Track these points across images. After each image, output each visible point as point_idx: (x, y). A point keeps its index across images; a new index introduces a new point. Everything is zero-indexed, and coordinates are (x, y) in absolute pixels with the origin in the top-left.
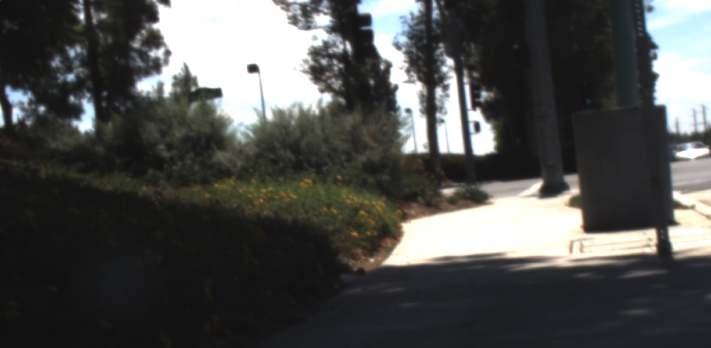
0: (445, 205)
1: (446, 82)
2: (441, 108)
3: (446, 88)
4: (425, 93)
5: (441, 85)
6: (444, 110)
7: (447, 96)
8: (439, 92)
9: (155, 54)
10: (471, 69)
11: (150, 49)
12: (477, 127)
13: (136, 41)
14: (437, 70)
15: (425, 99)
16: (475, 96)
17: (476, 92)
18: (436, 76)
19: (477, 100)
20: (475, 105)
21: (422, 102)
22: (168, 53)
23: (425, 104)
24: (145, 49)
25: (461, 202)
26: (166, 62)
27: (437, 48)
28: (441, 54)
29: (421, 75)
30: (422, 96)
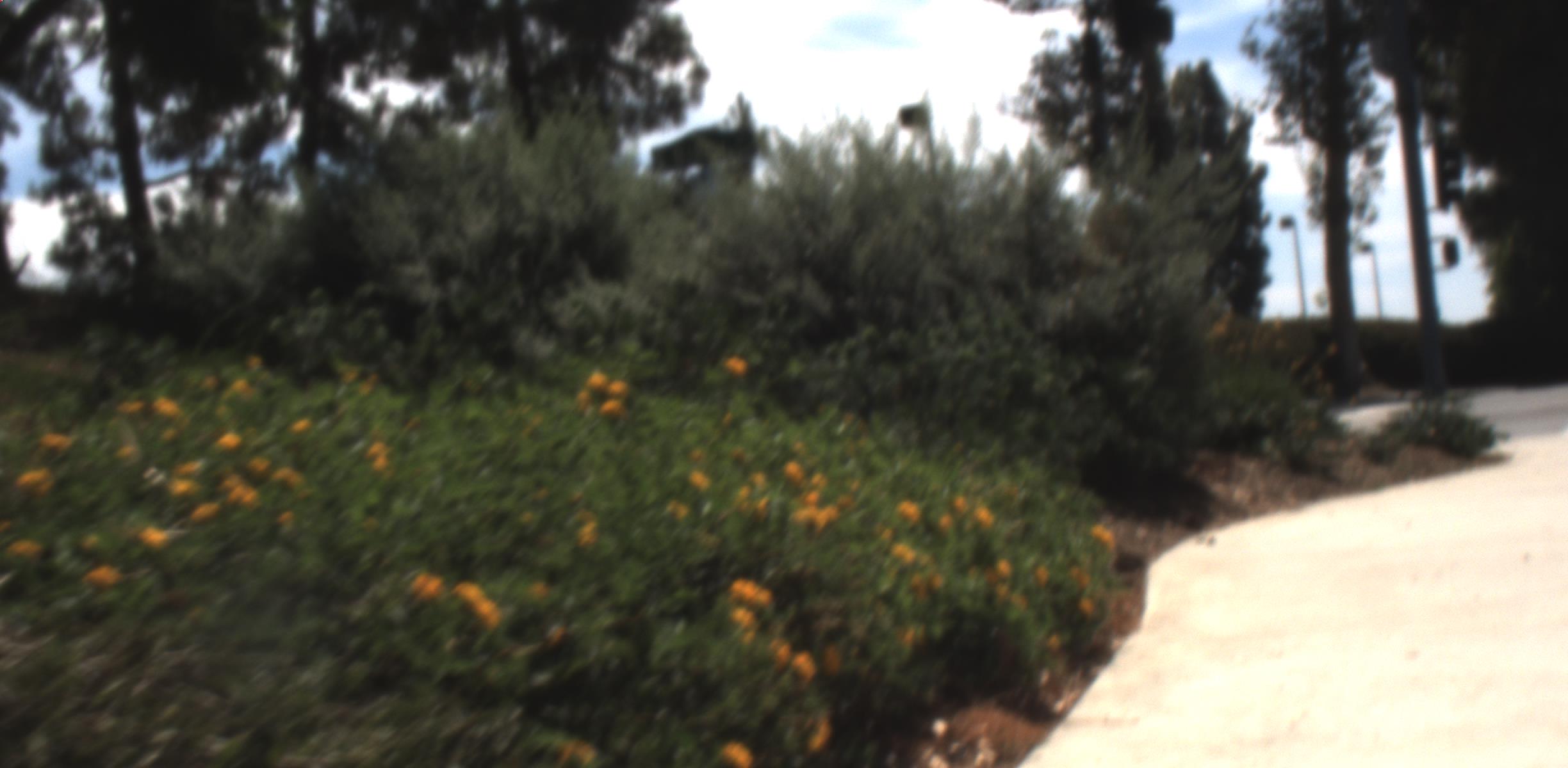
0: (1351, 465)
1: (1376, 142)
2: (1362, 207)
3: (1374, 156)
4: (1323, 167)
5: (1364, 148)
6: (1368, 213)
7: (1378, 176)
8: (1356, 165)
9: (671, 75)
10: (1438, 112)
11: (659, 65)
12: (1451, 253)
13: (625, 45)
14: (1355, 111)
15: (1322, 182)
16: (1447, 174)
17: (1449, 164)
18: (1350, 126)
19: (1452, 185)
20: (1447, 197)
21: (1313, 191)
22: (700, 74)
23: (1321, 196)
24: (645, 65)
25: (1408, 455)
26: (696, 96)
27: (1353, 56)
28: (1364, 72)
29: (1313, 123)
30: (1313, 175)
